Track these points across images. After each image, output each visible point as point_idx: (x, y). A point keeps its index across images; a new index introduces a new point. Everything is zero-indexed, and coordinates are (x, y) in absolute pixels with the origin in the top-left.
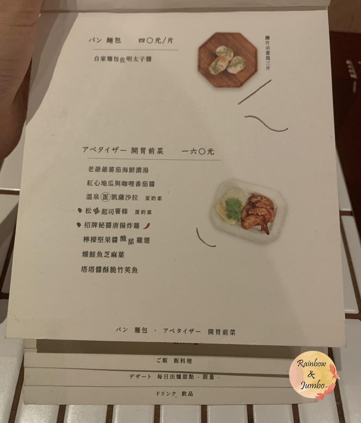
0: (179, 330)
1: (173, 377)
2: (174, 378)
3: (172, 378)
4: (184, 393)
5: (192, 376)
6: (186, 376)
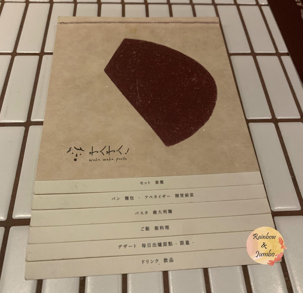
0: (156, 197)
4: (165, 260)
5: (171, 243)
6: (166, 244)
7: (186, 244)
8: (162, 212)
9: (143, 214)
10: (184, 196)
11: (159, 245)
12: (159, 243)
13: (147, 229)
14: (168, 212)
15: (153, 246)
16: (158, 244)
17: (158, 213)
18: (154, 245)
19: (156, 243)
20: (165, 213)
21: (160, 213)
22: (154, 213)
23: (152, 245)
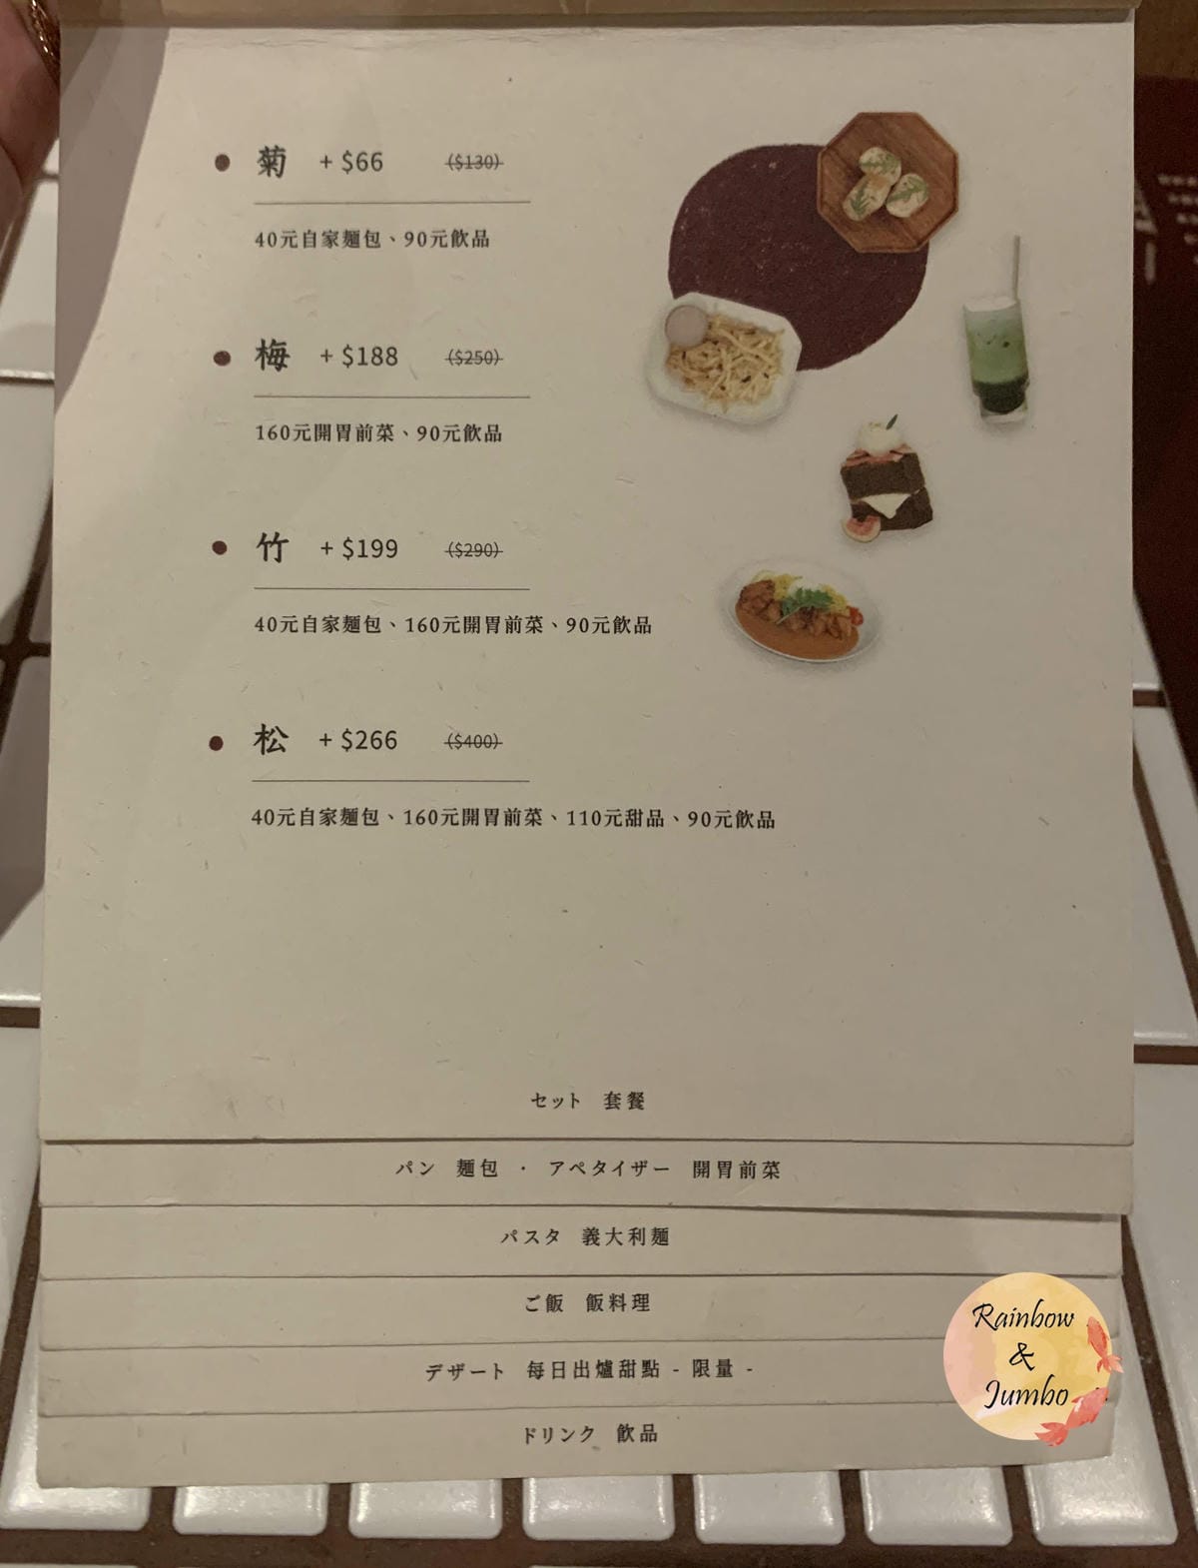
0: (600, 1167)
1: (585, 1372)
2: (588, 1376)
3: (581, 1376)
4: (624, 1432)
5: (655, 1365)
6: (631, 1367)
7: (720, 1373)
8: (625, 1237)
9: (537, 1242)
10: (735, 1171)
11: (599, 1373)
12: (602, 1364)
13: (553, 1303)
14: (649, 1236)
15: (575, 1372)
16: (599, 1364)
17: (603, 1238)
18: (578, 1371)
19: (587, 1363)
20: (636, 1241)
21: (614, 1241)
22: (587, 1242)
23: (569, 1370)
